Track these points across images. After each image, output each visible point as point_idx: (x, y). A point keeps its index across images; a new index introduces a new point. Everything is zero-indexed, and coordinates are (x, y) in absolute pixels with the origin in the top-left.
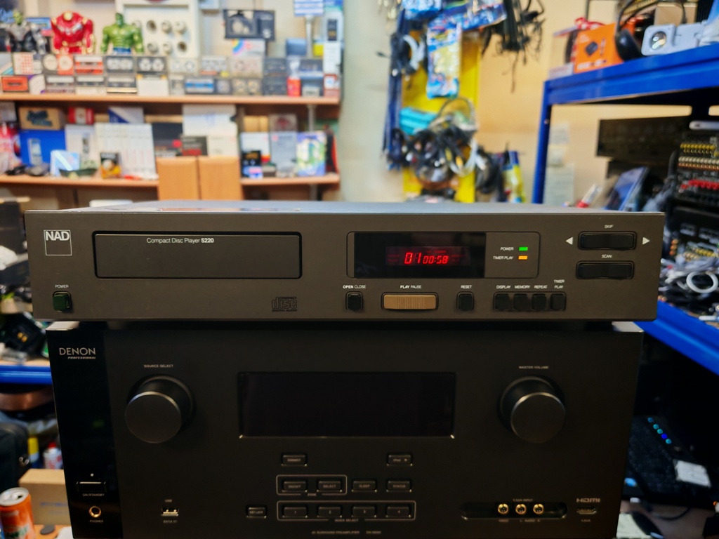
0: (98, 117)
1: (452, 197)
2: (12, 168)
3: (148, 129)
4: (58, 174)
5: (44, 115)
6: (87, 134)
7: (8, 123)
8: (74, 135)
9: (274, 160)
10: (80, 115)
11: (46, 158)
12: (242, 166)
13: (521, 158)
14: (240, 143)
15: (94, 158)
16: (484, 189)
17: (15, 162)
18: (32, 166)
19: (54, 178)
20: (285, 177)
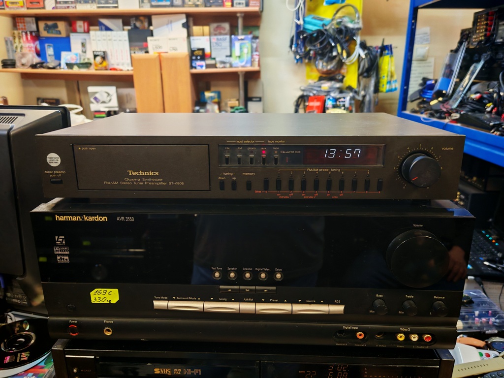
0: (91, 28)
1: (341, 81)
2: (34, 63)
3: (126, 33)
4: (66, 67)
5: (56, 26)
6: (85, 39)
7: (31, 33)
8: (76, 40)
9: (213, 56)
10: (80, 25)
11: (58, 57)
12: (191, 60)
13: (394, 50)
14: (189, 43)
15: (89, 56)
16: (365, 74)
17: (37, 60)
18: (47, 62)
19: (64, 70)
20: (222, 68)
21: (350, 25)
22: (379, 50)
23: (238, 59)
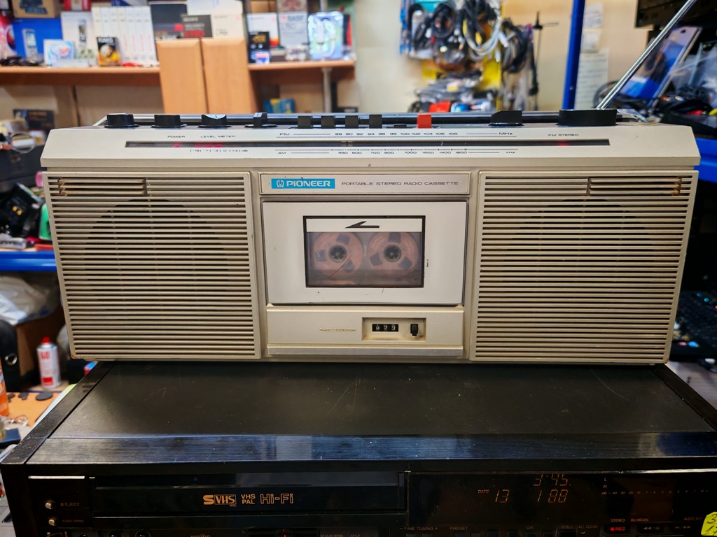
2: (6, 58)
3: (147, 10)
5: (38, 1)
6: (84, 21)
8: (70, 22)
9: (283, 43)
12: (250, 51)
14: (246, 24)
15: (91, 45)
16: (512, 68)
17: (9, 53)
18: (26, 57)
19: (49, 67)
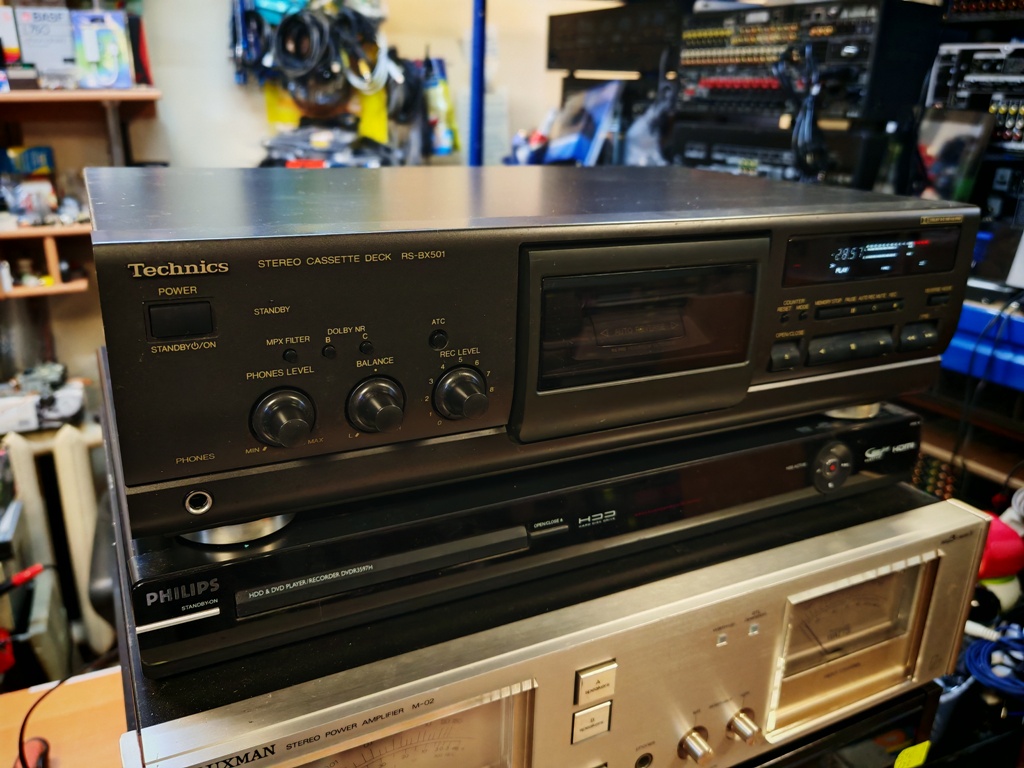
9: (27, 59)
16: (402, 117)
20: (57, 89)
21: (366, 10)
22: (423, 70)
23: (94, 68)
